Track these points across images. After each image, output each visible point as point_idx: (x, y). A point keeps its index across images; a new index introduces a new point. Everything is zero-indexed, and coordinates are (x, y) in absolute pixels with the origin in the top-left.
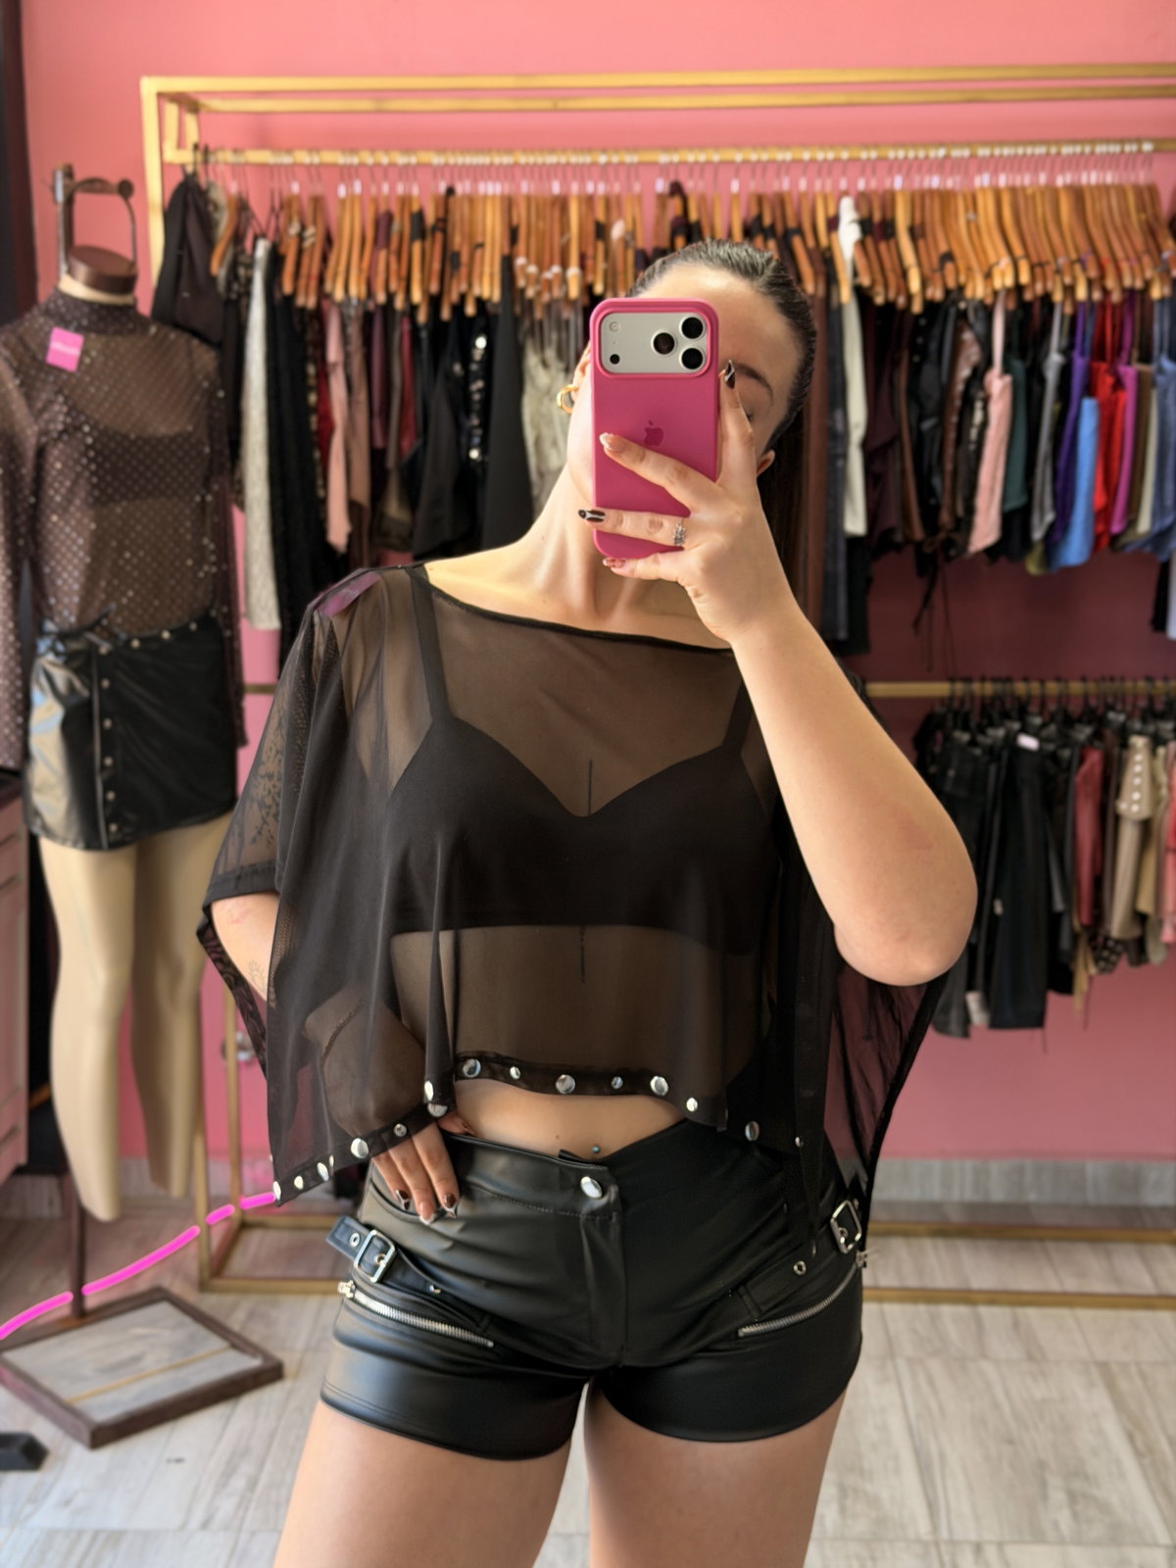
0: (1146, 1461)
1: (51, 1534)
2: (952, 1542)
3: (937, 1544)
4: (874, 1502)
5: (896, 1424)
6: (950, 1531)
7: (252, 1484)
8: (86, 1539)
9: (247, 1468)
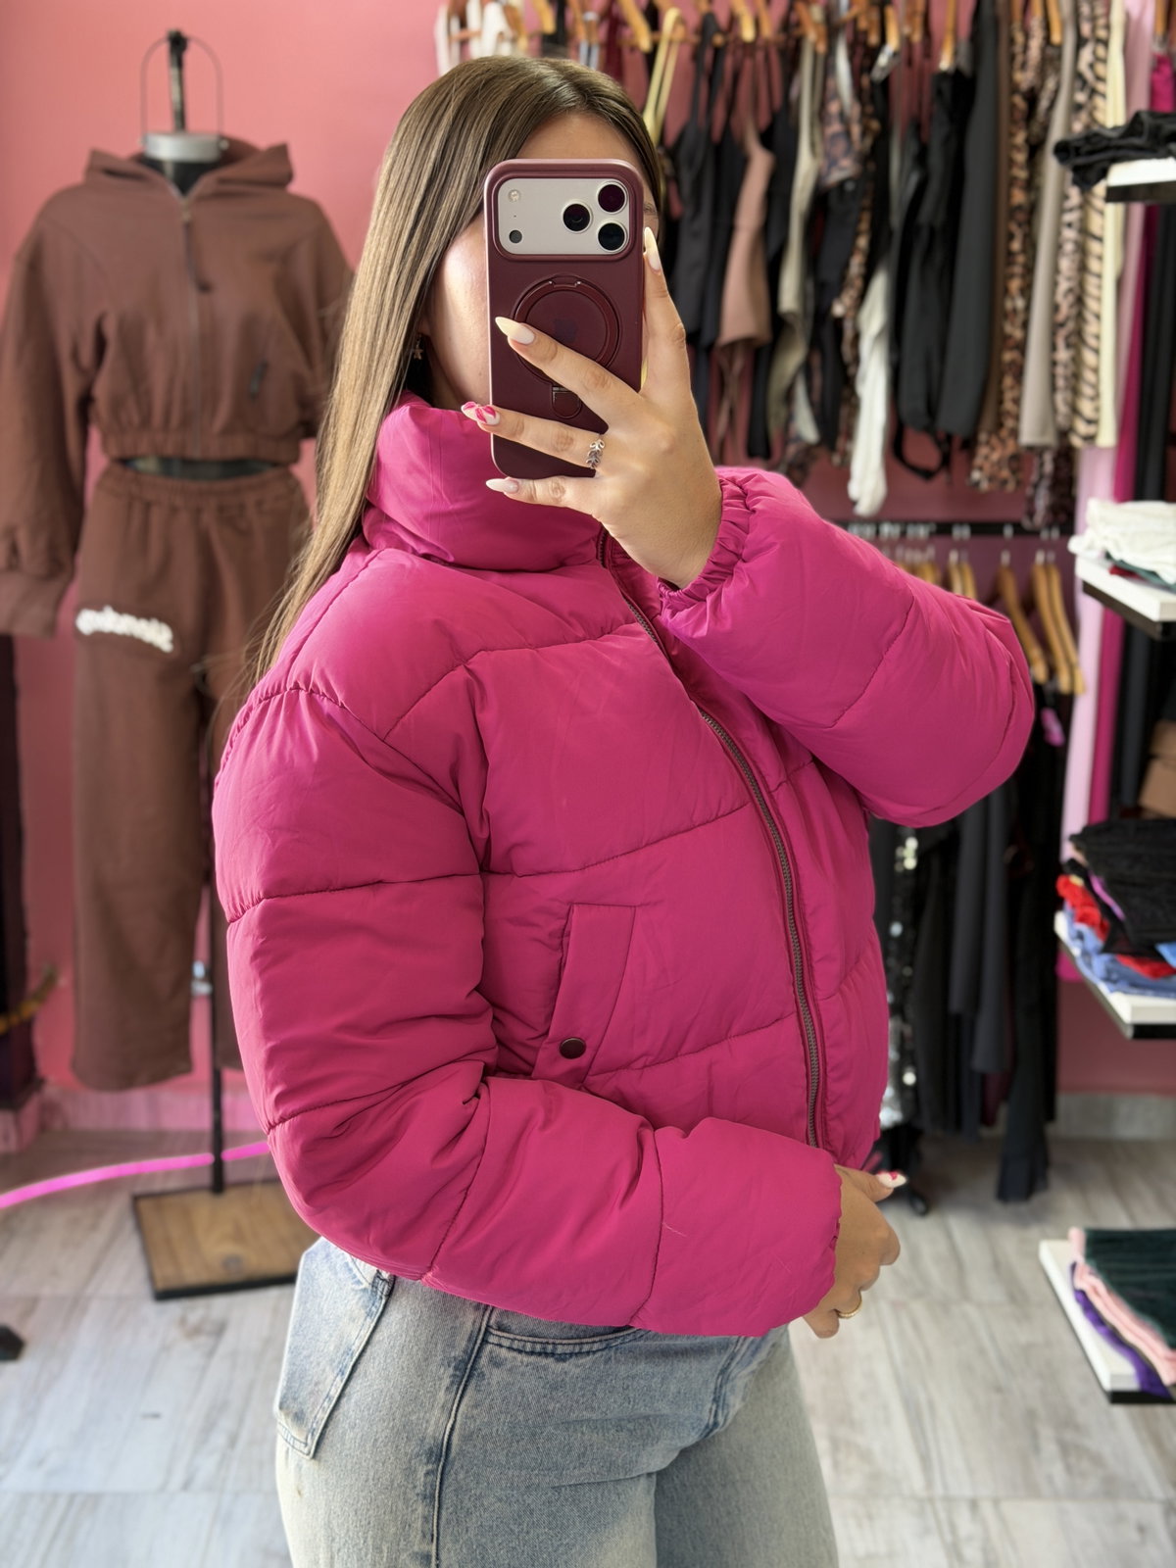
1: (25, 1497)
2: (949, 1500)
3: (931, 1500)
4: (866, 1456)
5: (883, 1371)
6: (945, 1486)
7: (233, 1441)
8: (62, 1503)
9: (226, 1423)
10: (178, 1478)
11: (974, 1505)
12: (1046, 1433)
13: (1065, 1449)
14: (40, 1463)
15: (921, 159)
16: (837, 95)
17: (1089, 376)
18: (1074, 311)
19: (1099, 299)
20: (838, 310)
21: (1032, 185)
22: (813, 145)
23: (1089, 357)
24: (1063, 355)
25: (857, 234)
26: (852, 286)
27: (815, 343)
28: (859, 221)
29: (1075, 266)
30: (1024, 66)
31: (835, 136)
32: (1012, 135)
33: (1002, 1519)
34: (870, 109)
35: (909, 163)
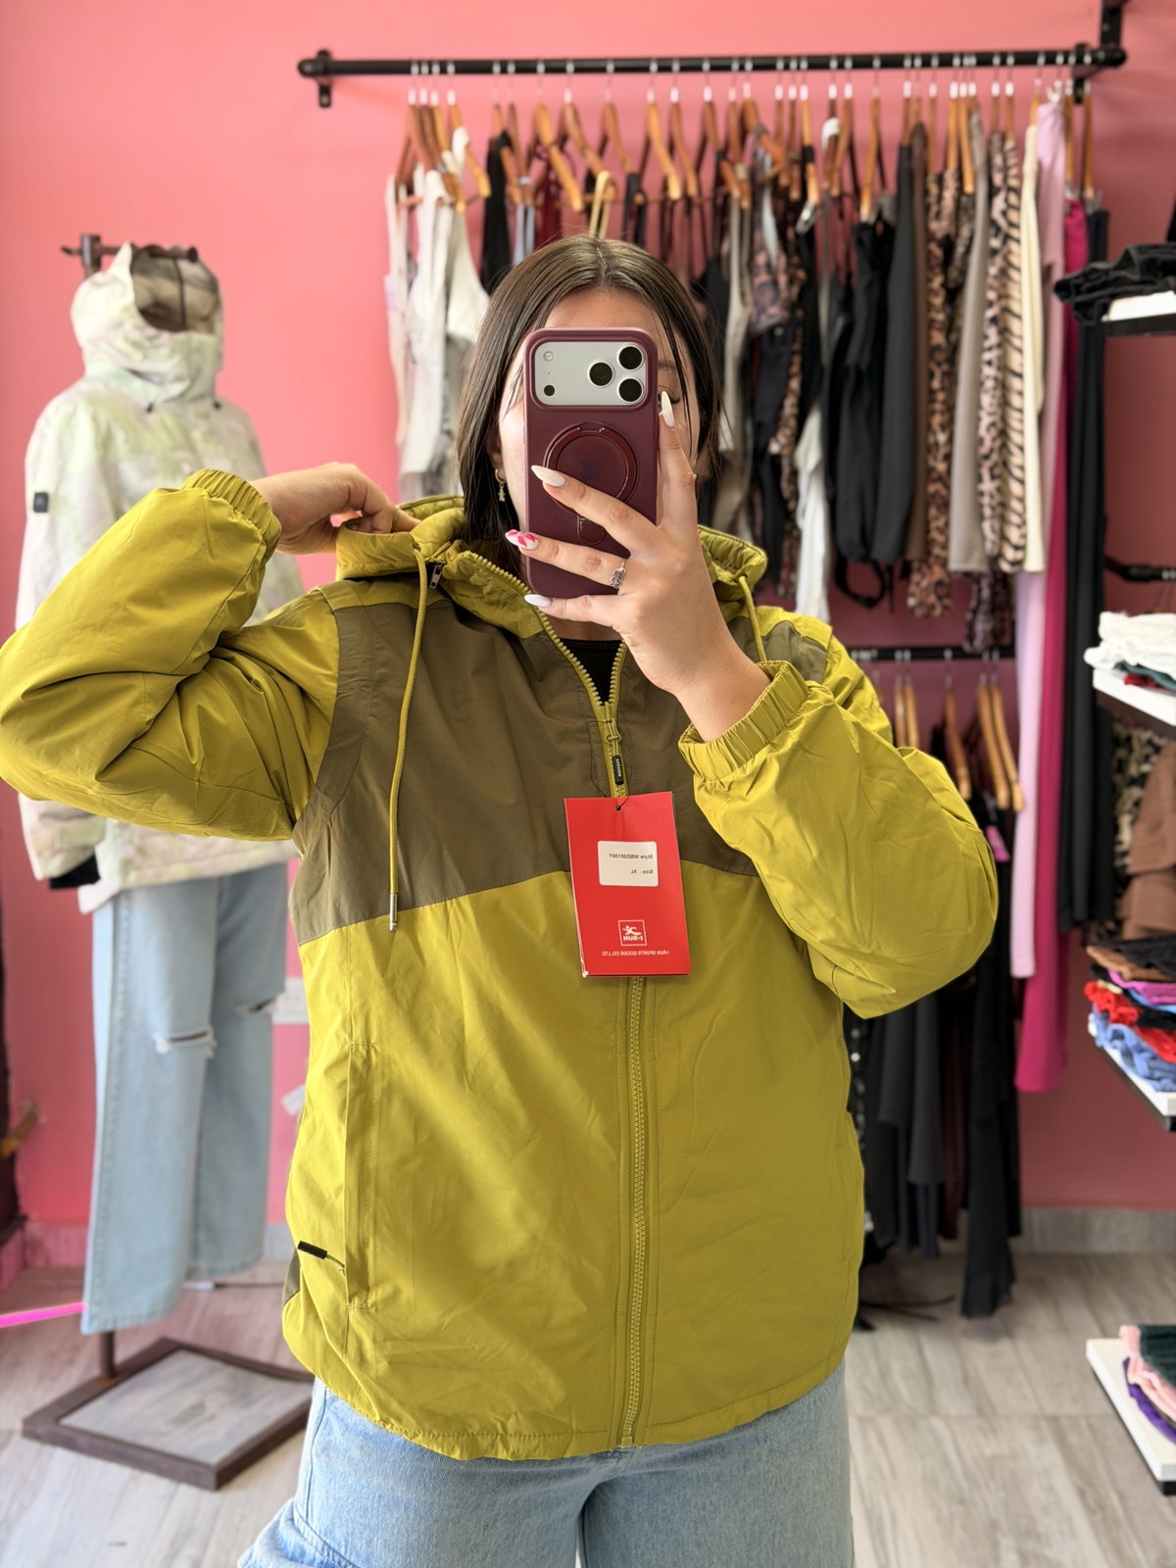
0: (1098, 1517)
15: (846, 304)
16: (763, 247)
17: (1015, 505)
18: (998, 443)
19: (1021, 432)
20: (774, 448)
21: (952, 327)
22: (743, 295)
23: (1015, 487)
24: (988, 486)
25: (789, 377)
26: (786, 426)
27: (756, 481)
28: (790, 364)
29: (995, 402)
30: (938, 216)
31: (762, 285)
32: (929, 280)
34: (795, 260)
35: (835, 308)
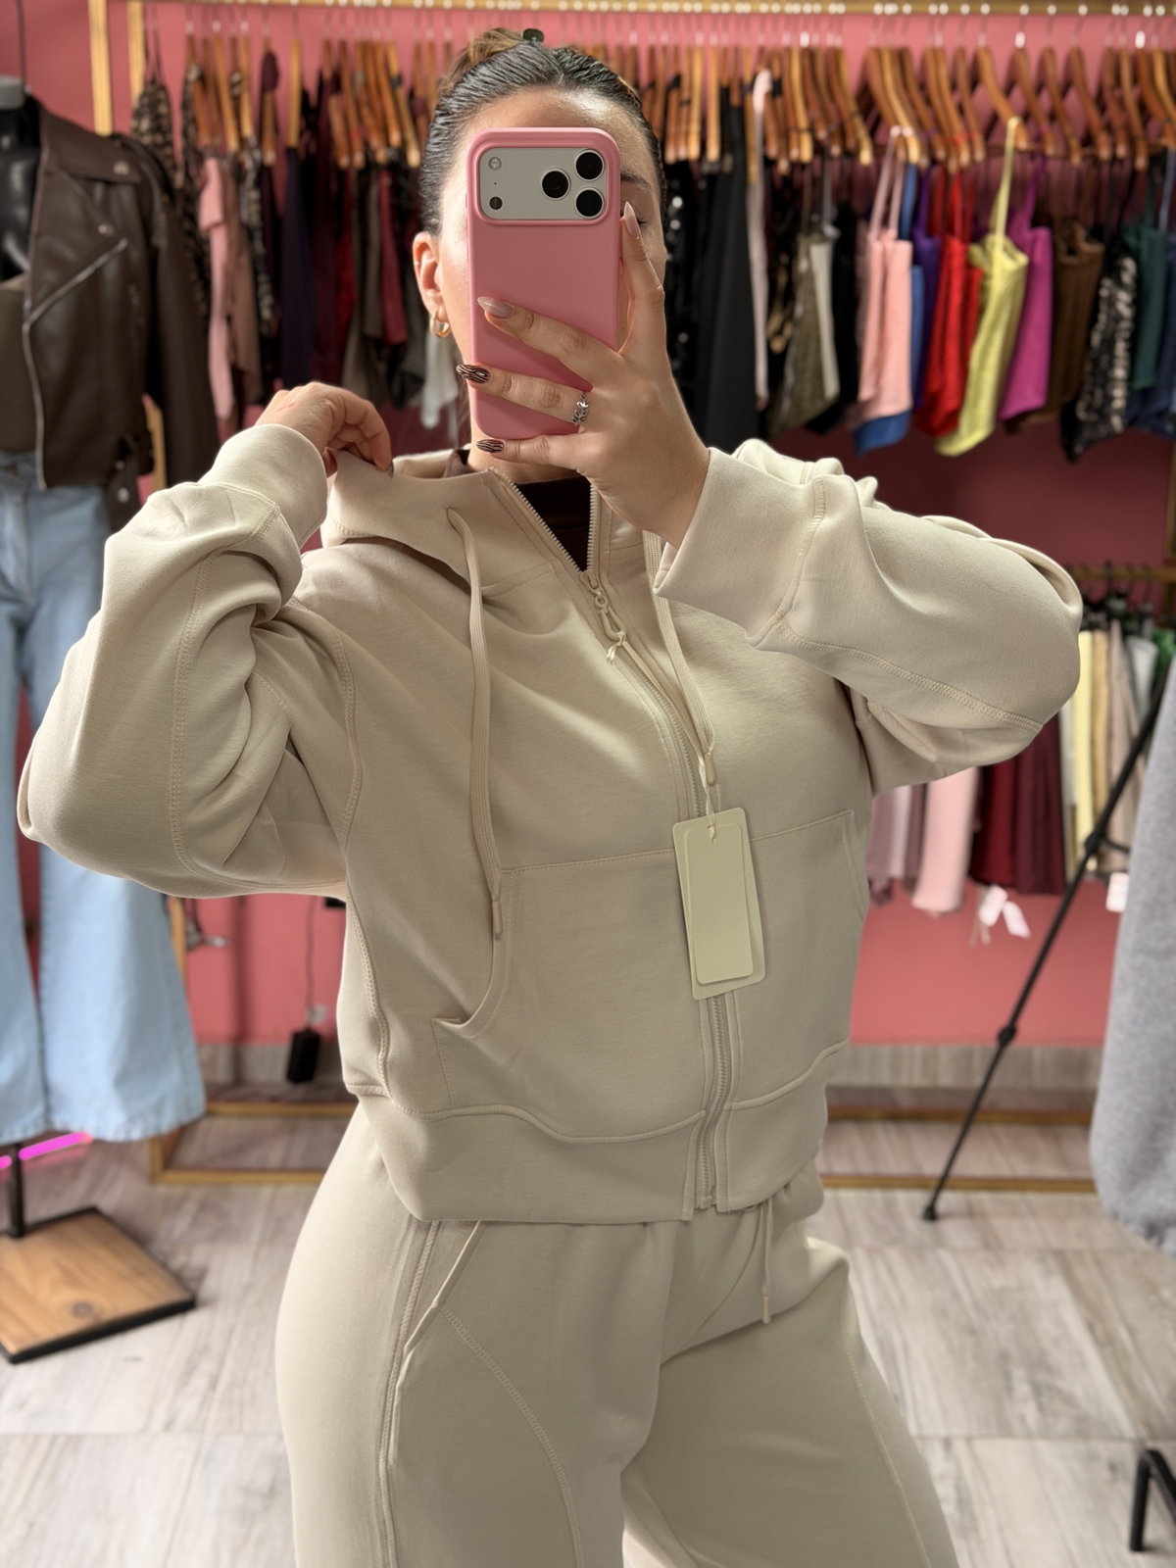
1: (9, 1438)
7: (214, 1383)
8: (44, 1444)
9: (207, 1367)
10: (160, 1418)
11: (947, 1443)
12: (1019, 1373)
13: (1038, 1390)
14: (22, 1405)
33: (975, 1457)
